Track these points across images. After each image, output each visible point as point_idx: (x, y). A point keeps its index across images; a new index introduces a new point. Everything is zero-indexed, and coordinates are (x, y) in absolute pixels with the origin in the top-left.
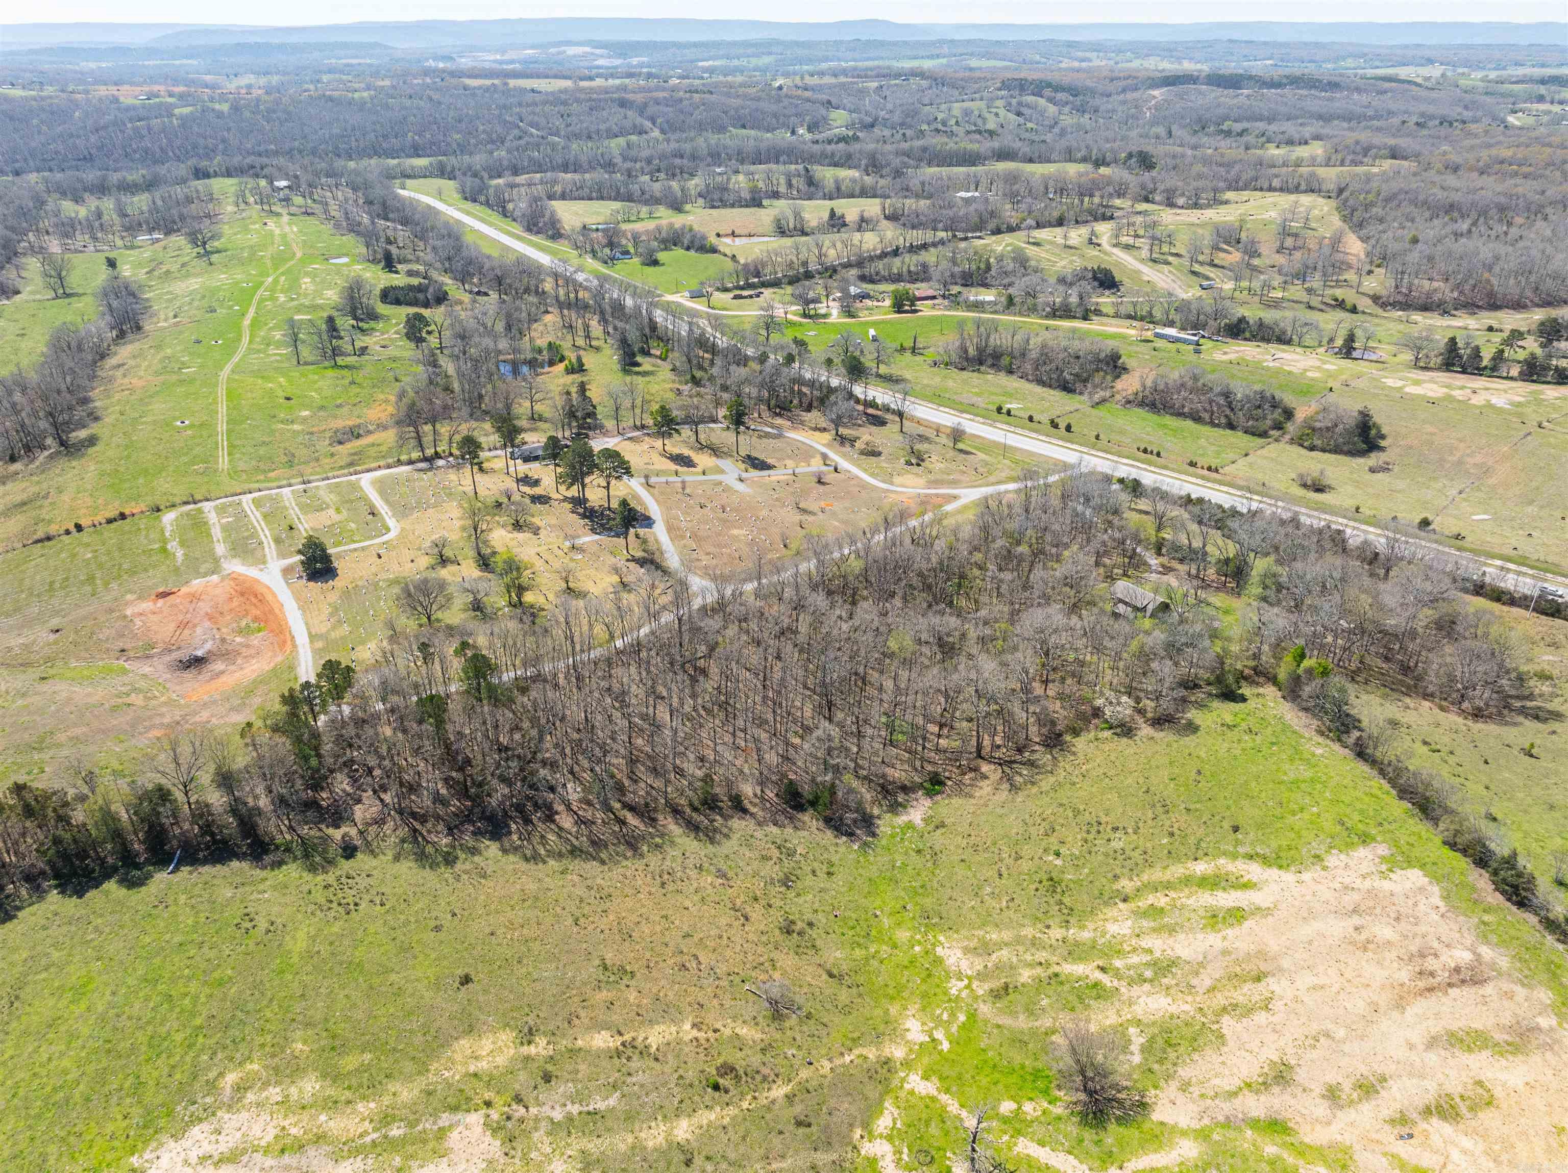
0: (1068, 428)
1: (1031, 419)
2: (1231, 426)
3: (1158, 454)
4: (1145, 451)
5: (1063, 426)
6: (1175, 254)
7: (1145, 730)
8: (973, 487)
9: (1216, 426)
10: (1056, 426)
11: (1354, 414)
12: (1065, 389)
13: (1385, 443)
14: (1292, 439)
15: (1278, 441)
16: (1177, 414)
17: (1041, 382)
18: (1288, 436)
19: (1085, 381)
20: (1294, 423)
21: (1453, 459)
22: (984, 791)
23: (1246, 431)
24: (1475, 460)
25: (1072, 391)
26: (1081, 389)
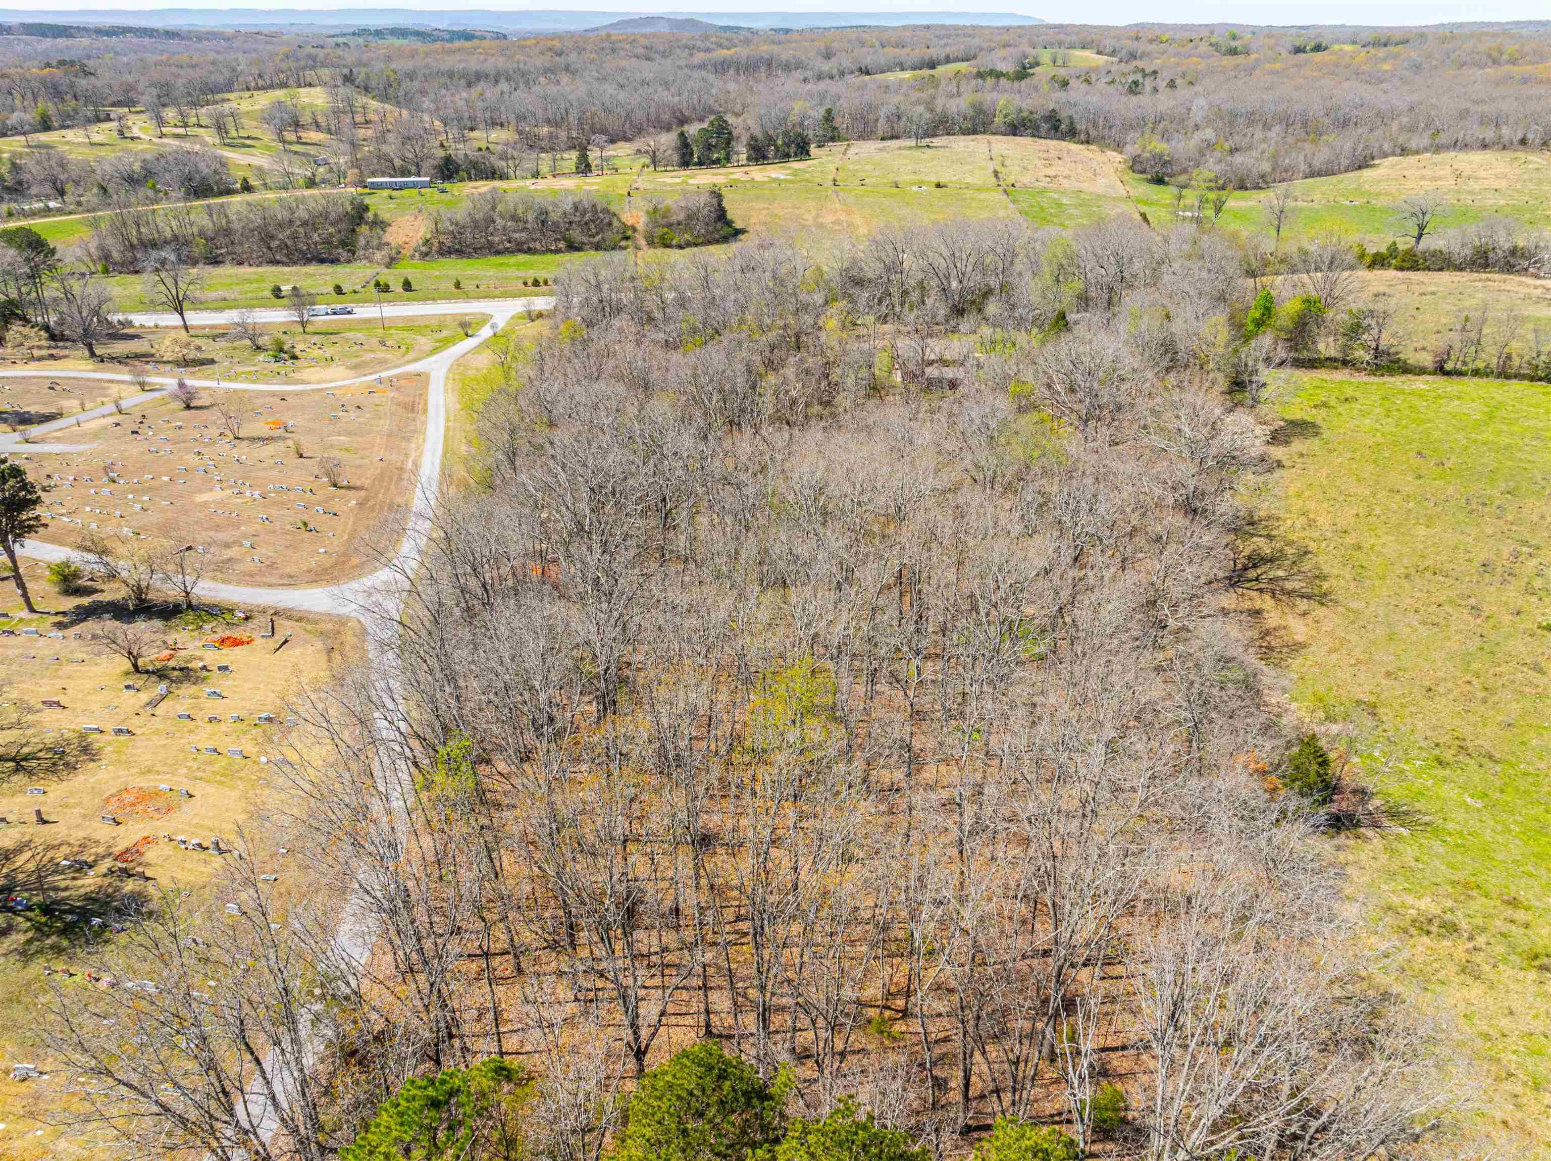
0: (407, 286)
1: (339, 290)
2: (574, 247)
5: (398, 288)
6: (248, 138)
7: (1278, 452)
8: (416, 360)
9: (558, 251)
10: (386, 289)
11: (704, 199)
12: (322, 261)
13: (738, 225)
14: (651, 243)
15: (638, 248)
16: (498, 253)
17: (274, 262)
18: (643, 242)
19: (343, 244)
20: (634, 230)
21: (811, 222)
22: (1299, 629)
23: (597, 247)
24: (828, 219)
25: (334, 261)
26: (344, 255)
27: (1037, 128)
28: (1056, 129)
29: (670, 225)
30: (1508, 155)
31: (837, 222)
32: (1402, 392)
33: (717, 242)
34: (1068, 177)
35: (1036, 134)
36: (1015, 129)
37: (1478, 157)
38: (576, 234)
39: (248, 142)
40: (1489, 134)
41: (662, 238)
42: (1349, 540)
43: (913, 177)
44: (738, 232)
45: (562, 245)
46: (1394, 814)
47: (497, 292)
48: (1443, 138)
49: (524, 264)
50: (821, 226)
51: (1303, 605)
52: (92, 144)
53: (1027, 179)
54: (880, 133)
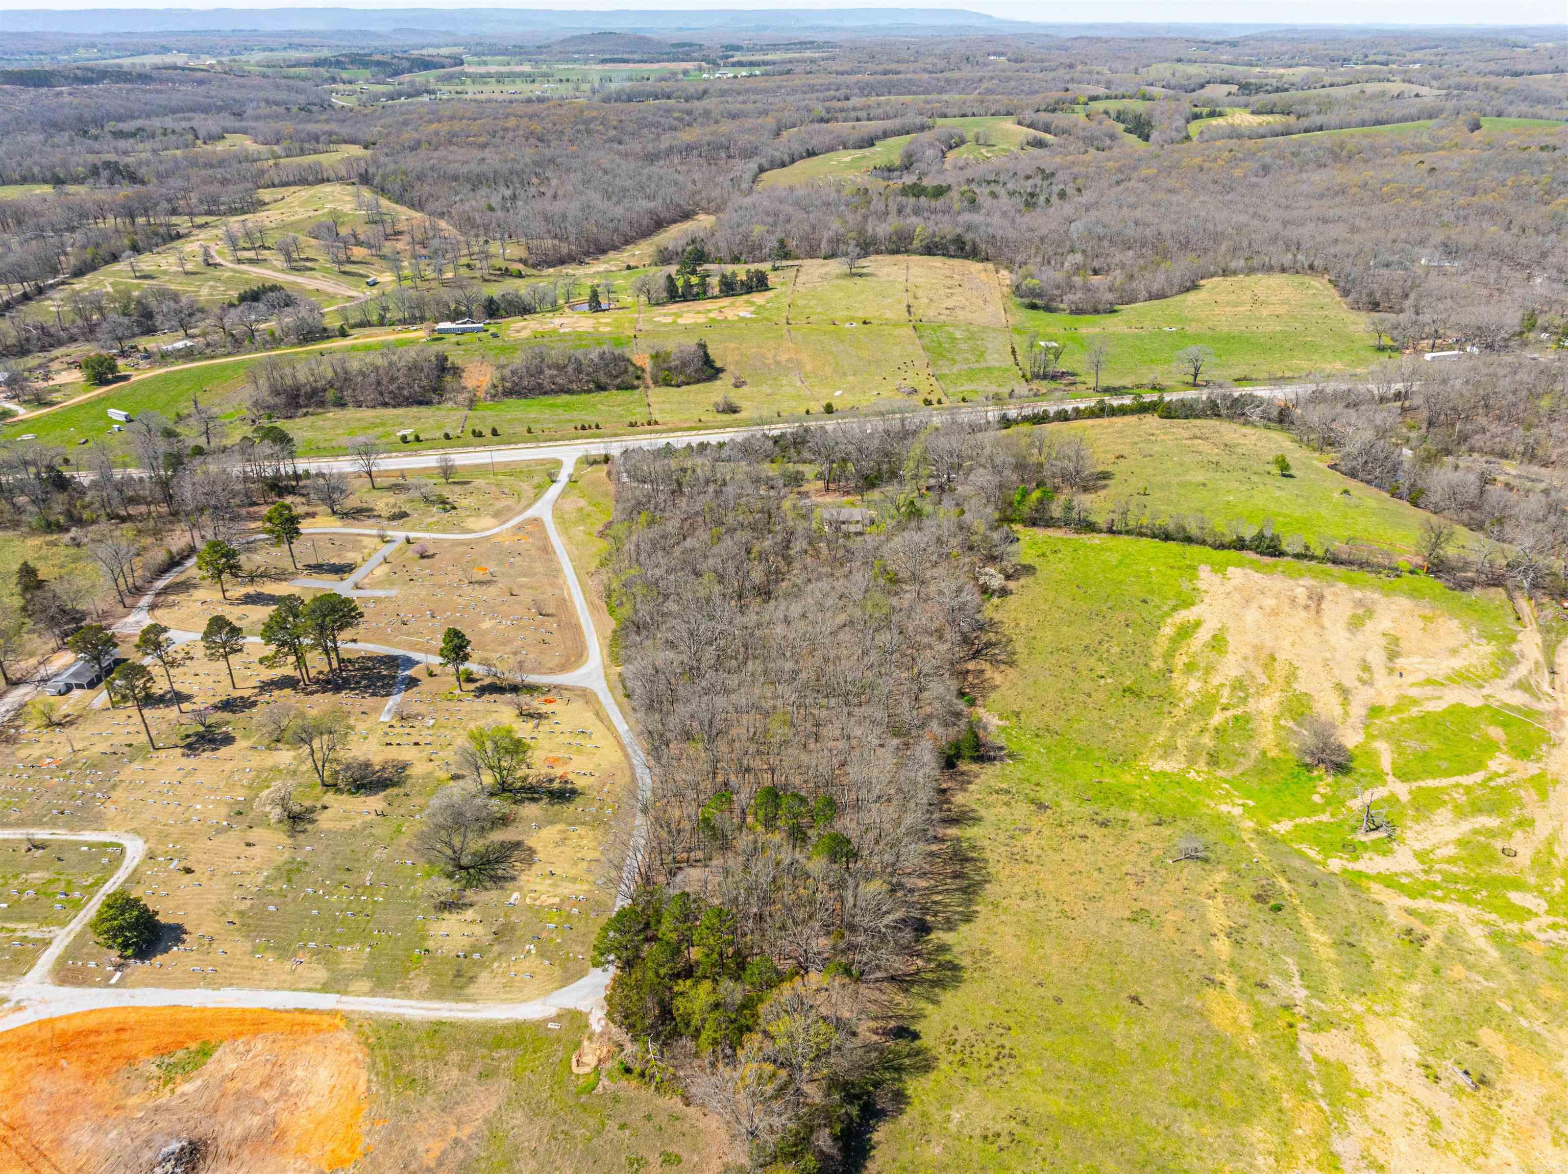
0: (495, 433)
1: (447, 437)
2: (601, 388)
3: (597, 427)
4: (583, 428)
5: (487, 432)
6: (307, 260)
7: (1011, 585)
8: (529, 506)
9: (589, 391)
10: (480, 435)
11: (694, 348)
12: (420, 403)
13: (718, 364)
14: (656, 383)
15: (647, 387)
16: (546, 393)
17: (385, 405)
18: (650, 382)
19: (435, 390)
20: (643, 370)
21: (770, 361)
22: (998, 678)
23: (619, 388)
24: (783, 358)
25: (429, 403)
26: (436, 398)
27: (947, 249)
28: (962, 249)
29: (669, 369)
30: (1298, 278)
31: (790, 360)
32: (1085, 546)
33: (704, 380)
34: (963, 308)
35: (947, 254)
36: (930, 250)
37: (1276, 280)
38: (603, 378)
39: (308, 264)
40: (1287, 259)
41: (665, 380)
42: (1032, 634)
43: (845, 313)
44: (720, 370)
45: (592, 386)
46: (1011, 756)
47: (558, 435)
48: (1255, 262)
49: (566, 405)
50: (778, 363)
51: (1003, 667)
52: (187, 273)
53: (931, 313)
54: (823, 254)
